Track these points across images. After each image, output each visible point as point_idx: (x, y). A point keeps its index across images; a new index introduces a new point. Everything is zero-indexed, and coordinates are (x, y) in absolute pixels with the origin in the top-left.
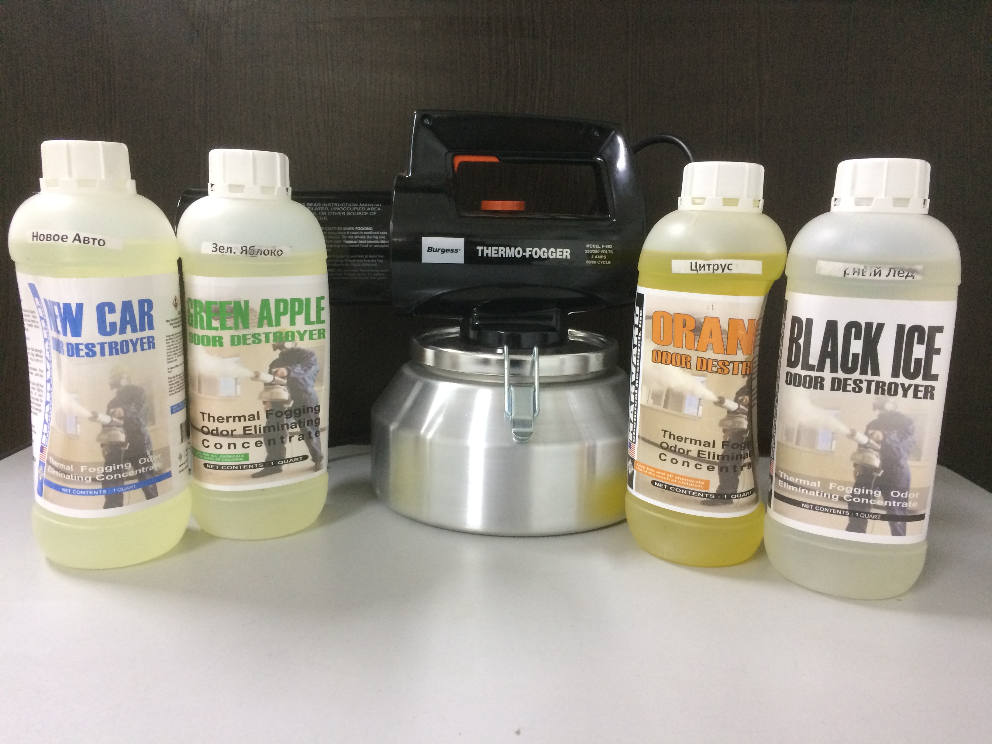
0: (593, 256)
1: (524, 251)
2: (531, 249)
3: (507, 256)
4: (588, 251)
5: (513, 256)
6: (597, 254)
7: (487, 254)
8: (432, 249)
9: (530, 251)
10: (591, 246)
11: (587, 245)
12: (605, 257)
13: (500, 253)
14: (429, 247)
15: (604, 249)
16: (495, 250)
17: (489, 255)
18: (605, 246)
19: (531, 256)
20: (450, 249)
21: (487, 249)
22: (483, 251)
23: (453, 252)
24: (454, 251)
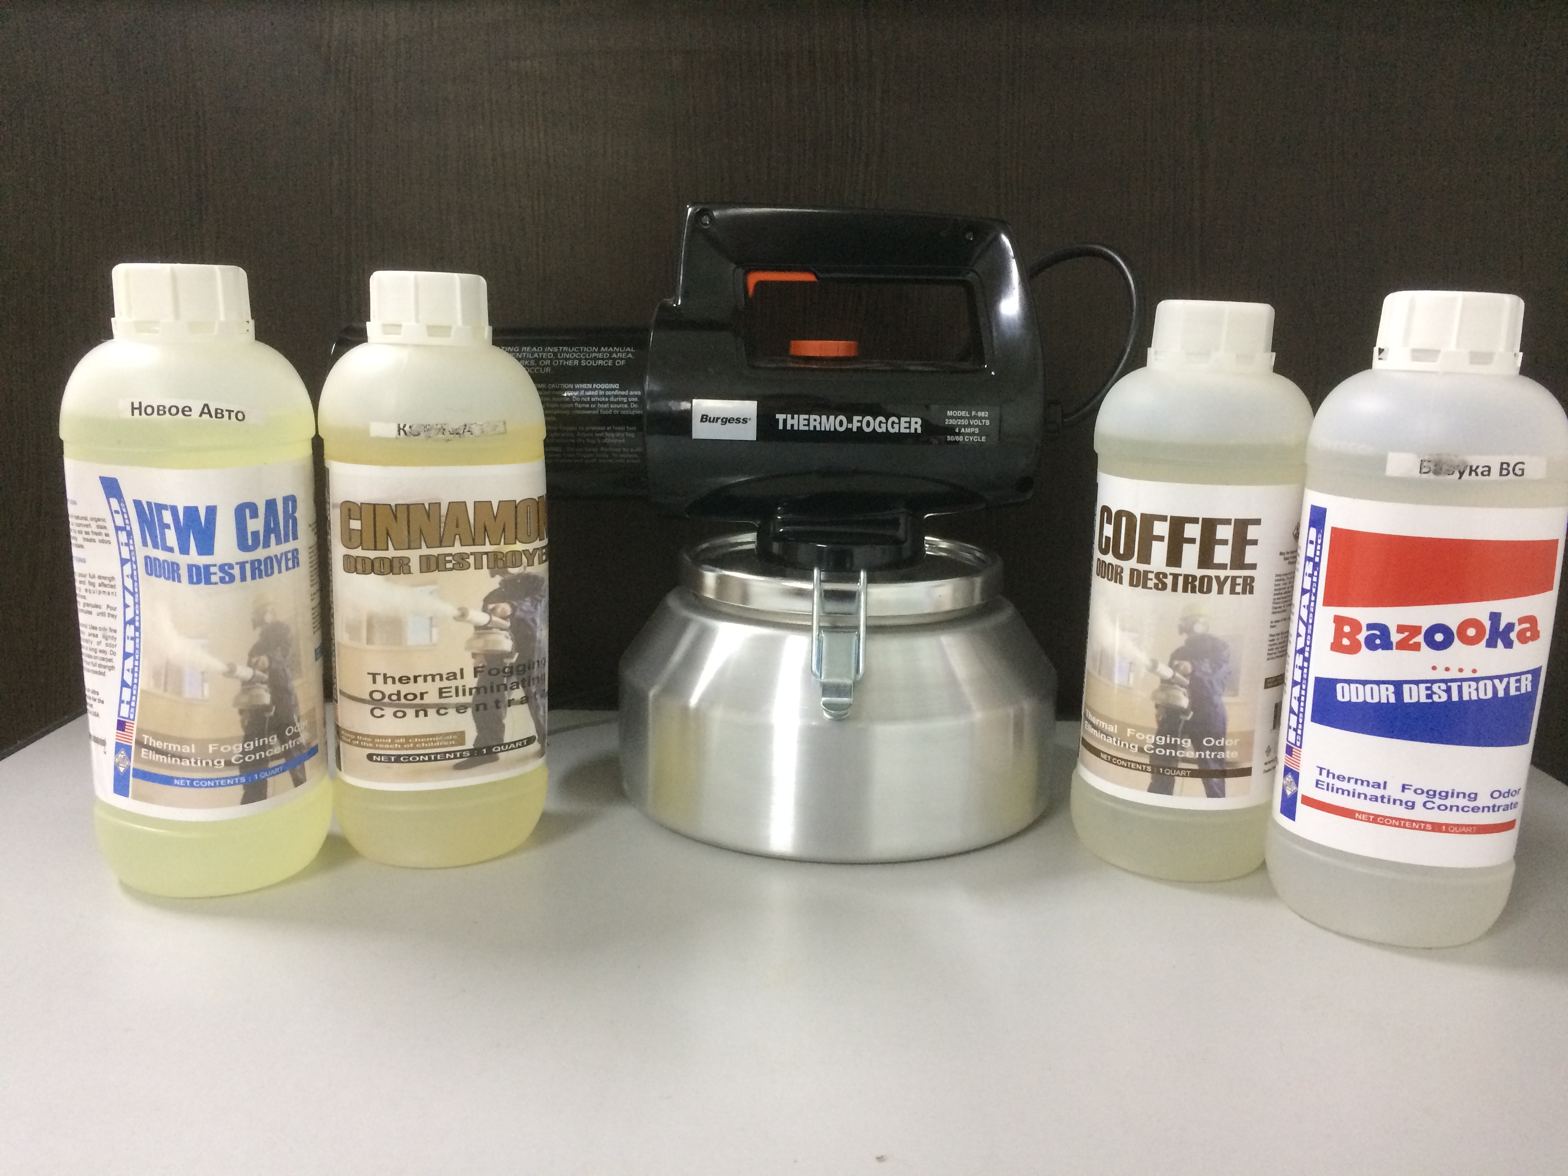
0: (957, 429)
1: (850, 421)
2: (860, 418)
3: (823, 429)
4: (949, 422)
5: (832, 429)
6: (965, 426)
7: (792, 426)
8: (708, 418)
9: (858, 421)
10: (955, 413)
11: (948, 412)
12: (977, 431)
13: (812, 423)
14: (703, 416)
15: (976, 417)
16: (804, 420)
17: (796, 428)
18: (977, 413)
19: (860, 429)
20: (735, 418)
21: (793, 418)
22: (785, 421)
23: (740, 422)
24: (741, 420)
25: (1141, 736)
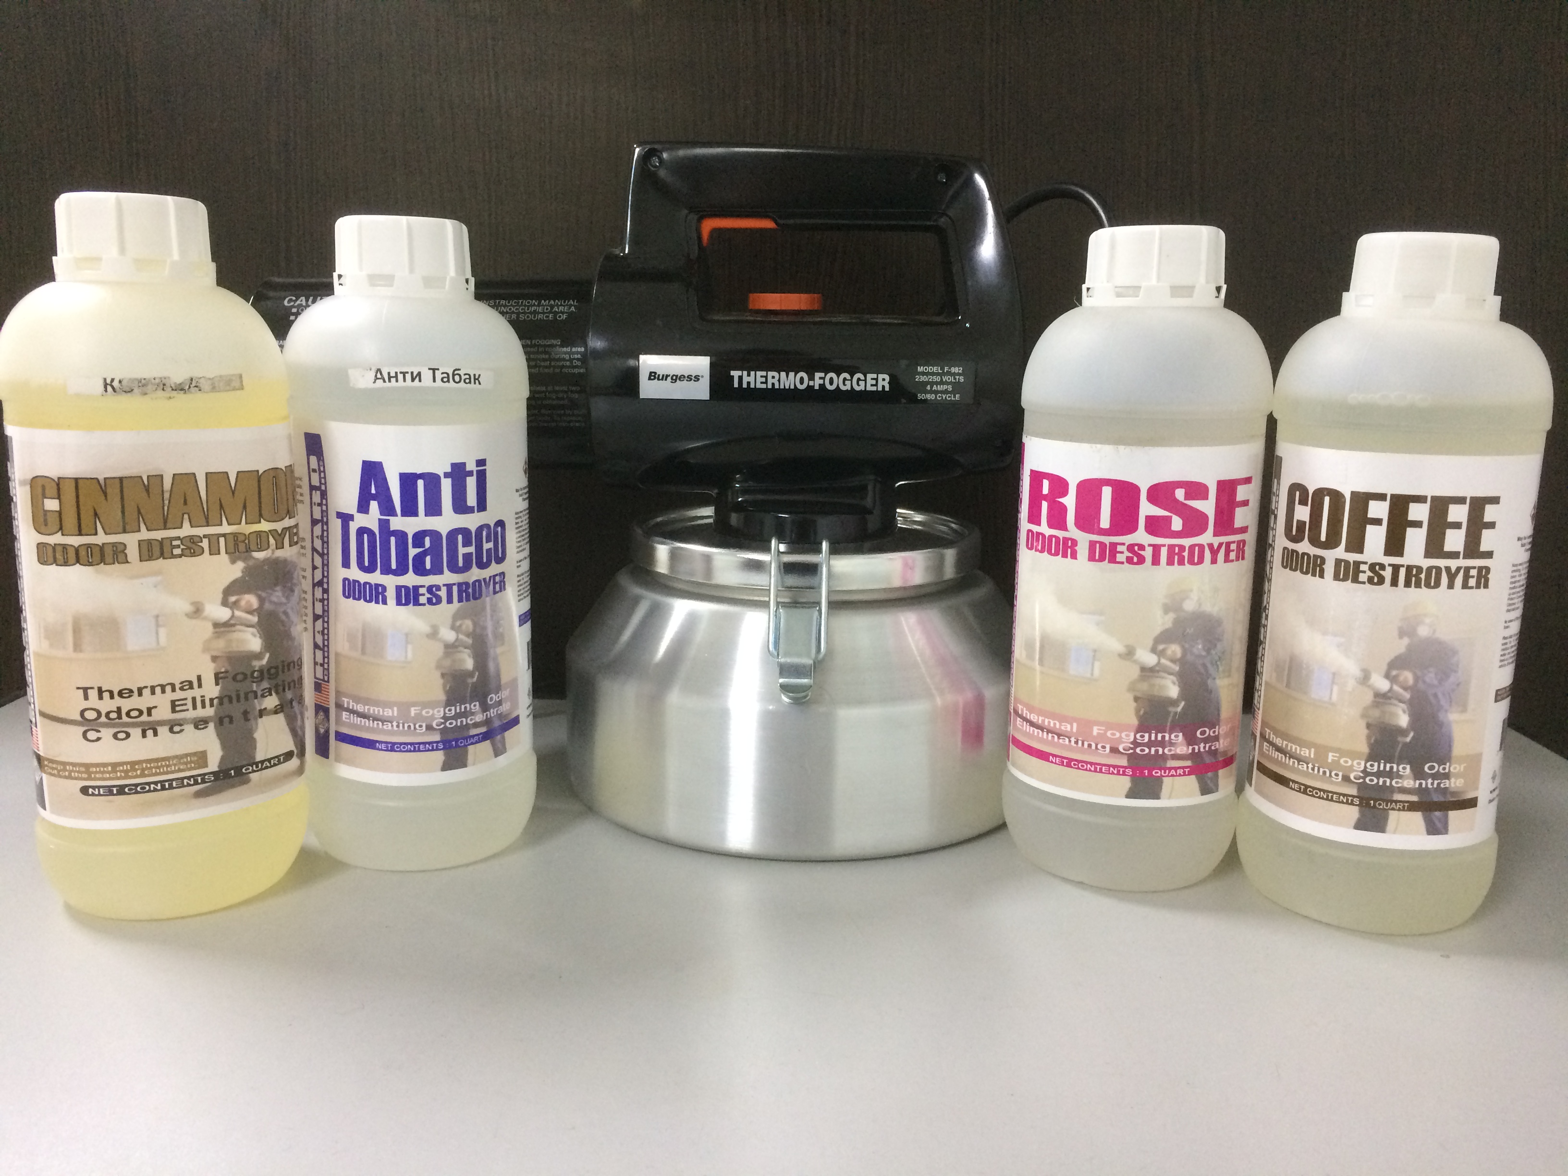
0: (929, 386)
1: (811, 378)
2: (822, 375)
3: (782, 387)
4: (919, 378)
5: (792, 387)
6: (937, 383)
7: (749, 383)
8: (657, 376)
9: (820, 378)
10: (926, 369)
11: (919, 367)
12: (950, 388)
13: (770, 381)
14: (651, 373)
15: (948, 373)
16: (762, 377)
17: (752, 386)
18: (950, 368)
19: (822, 386)
20: (686, 376)
21: (749, 375)
22: (740, 378)
23: (691, 380)
24: (693, 378)
25: (1346, 762)
